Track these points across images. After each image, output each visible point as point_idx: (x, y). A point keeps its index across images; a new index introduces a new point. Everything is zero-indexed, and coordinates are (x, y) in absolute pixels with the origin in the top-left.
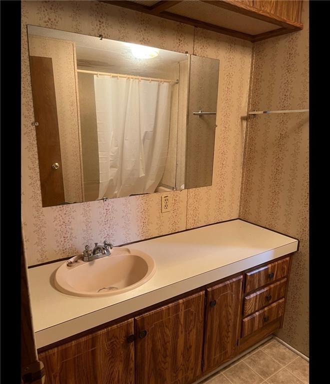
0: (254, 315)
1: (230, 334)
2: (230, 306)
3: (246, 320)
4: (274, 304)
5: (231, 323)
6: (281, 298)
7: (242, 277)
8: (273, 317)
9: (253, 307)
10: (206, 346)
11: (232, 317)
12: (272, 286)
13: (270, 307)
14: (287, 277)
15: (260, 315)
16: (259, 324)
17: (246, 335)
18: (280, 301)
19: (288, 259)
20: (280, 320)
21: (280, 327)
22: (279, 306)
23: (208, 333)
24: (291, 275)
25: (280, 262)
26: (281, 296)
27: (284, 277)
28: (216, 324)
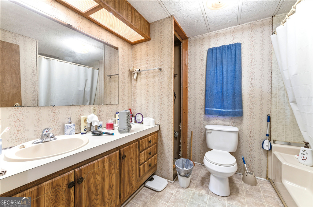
0: (145, 163)
1: (134, 175)
2: (133, 159)
3: (141, 166)
4: (153, 157)
5: (134, 169)
6: (155, 154)
7: (137, 142)
8: (153, 164)
9: (143, 159)
10: (122, 184)
11: (134, 165)
12: (151, 147)
13: (151, 159)
14: (156, 143)
15: (147, 164)
16: (147, 168)
17: (142, 175)
18: (155, 155)
19: (156, 134)
20: (156, 165)
21: (156, 169)
22: (155, 158)
23: (122, 176)
24: (158, 142)
25: (153, 135)
26: (155, 153)
27: (155, 143)
28: (126, 170)
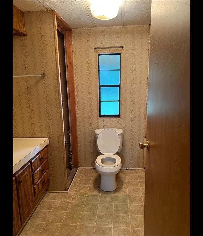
0: (38, 182)
1: (30, 197)
2: (28, 181)
3: (35, 186)
4: (45, 173)
5: (30, 190)
6: (47, 169)
7: (30, 163)
8: (46, 180)
9: (37, 178)
10: (21, 208)
11: (29, 187)
12: (43, 164)
13: (44, 175)
14: (47, 158)
15: (41, 181)
16: (41, 187)
17: (37, 194)
18: (47, 171)
19: (46, 148)
20: (48, 180)
21: (49, 184)
22: (47, 173)
23: (20, 201)
24: (49, 156)
25: (43, 151)
26: (47, 168)
28: (23, 194)
